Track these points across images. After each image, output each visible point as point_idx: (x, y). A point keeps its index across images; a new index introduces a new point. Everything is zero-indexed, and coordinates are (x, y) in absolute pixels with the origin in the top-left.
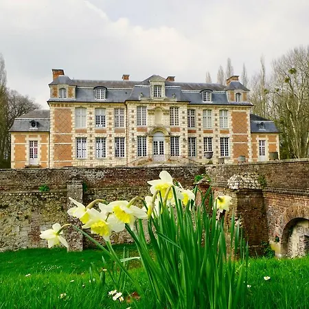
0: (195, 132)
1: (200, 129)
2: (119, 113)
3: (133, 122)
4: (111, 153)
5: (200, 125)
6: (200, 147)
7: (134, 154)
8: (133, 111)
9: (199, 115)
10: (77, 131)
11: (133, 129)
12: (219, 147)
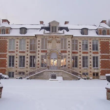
0: (77, 53)
1: (80, 52)
2: (33, 42)
3: (39, 47)
4: (27, 64)
5: (80, 49)
6: (80, 62)
7: (39, 66)
8: (39, 41)
9: (80, 43)
10: (9, 52)
11: (39, 51)
12: (92, 62)
